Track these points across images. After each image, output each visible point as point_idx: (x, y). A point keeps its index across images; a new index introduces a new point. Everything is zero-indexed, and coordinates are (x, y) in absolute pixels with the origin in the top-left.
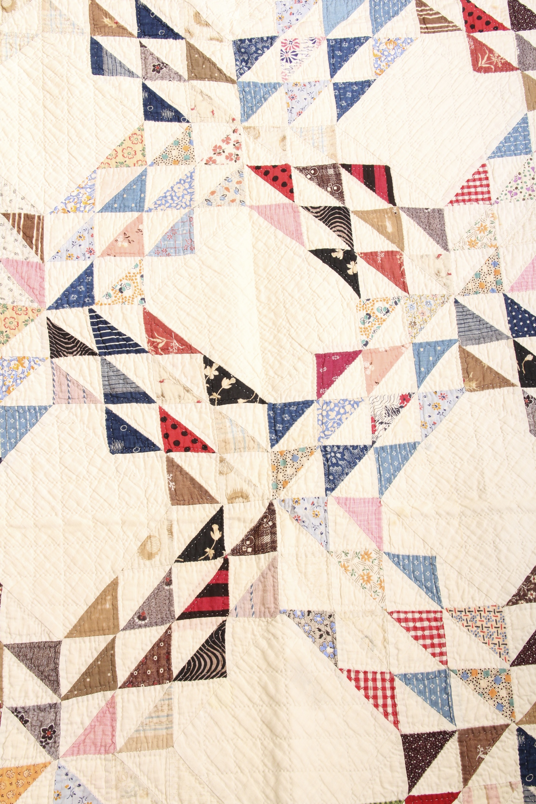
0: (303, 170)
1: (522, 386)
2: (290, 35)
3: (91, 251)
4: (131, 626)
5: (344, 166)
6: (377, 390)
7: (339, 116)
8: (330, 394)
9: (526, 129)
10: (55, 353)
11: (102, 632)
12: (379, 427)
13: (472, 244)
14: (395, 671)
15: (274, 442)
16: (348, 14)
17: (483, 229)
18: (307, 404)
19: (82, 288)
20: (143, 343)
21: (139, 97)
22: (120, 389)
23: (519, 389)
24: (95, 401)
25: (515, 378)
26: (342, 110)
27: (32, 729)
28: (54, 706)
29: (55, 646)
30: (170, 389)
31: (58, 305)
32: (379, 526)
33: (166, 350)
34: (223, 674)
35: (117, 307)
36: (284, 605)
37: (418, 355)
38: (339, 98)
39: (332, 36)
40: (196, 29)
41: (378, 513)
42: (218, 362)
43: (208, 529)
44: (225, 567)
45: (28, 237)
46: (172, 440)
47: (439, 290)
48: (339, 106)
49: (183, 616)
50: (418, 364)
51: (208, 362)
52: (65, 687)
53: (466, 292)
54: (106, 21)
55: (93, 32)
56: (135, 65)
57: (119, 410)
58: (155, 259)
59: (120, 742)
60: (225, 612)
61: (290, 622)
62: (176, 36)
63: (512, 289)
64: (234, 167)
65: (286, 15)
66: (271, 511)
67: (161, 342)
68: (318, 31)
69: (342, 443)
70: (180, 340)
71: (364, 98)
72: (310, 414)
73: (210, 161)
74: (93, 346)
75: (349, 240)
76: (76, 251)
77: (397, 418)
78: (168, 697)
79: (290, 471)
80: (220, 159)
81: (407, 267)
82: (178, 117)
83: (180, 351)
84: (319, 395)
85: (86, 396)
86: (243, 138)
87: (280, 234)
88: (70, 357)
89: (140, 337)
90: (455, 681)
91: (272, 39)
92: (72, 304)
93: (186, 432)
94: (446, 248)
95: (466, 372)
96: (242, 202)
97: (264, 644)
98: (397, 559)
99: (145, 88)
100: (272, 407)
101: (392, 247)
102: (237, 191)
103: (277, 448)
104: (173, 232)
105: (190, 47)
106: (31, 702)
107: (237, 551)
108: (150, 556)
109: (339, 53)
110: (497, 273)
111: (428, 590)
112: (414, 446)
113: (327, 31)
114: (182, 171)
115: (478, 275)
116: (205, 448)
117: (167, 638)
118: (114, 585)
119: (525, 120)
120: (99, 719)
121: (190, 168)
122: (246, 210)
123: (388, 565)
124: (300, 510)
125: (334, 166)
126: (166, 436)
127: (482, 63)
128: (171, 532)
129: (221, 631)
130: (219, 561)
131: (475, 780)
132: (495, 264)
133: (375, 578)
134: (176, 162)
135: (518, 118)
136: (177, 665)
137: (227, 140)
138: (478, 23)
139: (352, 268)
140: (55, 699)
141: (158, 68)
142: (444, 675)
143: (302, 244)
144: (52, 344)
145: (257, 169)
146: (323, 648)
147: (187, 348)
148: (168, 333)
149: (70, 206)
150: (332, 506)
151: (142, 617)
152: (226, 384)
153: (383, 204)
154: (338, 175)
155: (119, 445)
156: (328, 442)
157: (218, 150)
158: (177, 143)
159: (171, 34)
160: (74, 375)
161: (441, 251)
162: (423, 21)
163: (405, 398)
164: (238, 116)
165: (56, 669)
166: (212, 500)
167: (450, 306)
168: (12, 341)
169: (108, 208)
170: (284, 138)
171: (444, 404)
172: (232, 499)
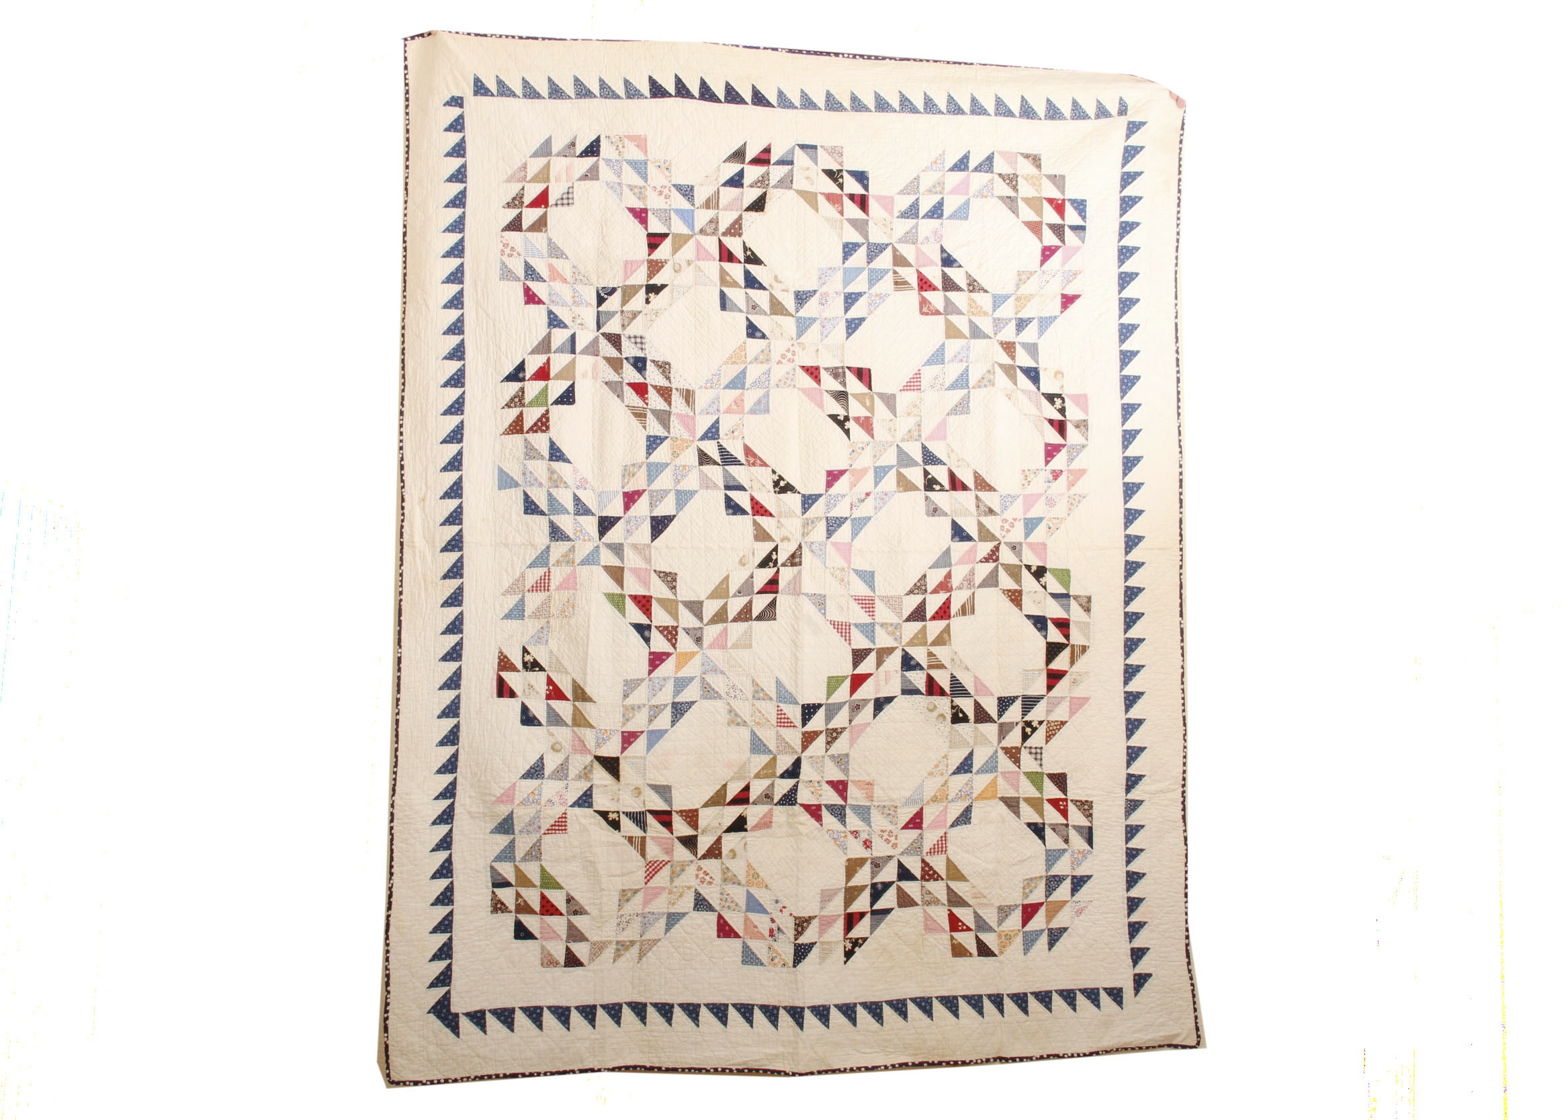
0: (826, 369)
1: (925, 490)
2: (824, 289)
3: (718, 410)
4: (735, 596)
5: (848, 368)
6: (855, 490)
7: (847, 338)
8: (832, 491)
9: (943, 350)
10: (701, 464)
11: (721, 597)
12: (854, 508)
13: (909, 414)
14: (852, 622)
15: (804, 513)
16: (856, 277)
17: (915, 406)
18: (820, 495)
19: (714, 430)
20: (743, 461)
21: (744, 324)
22: (731, 483)
23: (923, 492)
24: (719, 489)
25: (922, 487)
26: (849, 335)
27: (691, 637)
28: (701, 628)
29: (701, 603)
30: (756, 485)
31: (702, 439)
32: (850, 556)
33: (754, 464)
34: (775, 619)
35: (730, 441)
36: (803, 591)
37: (876, 472)
38: (848, 328)
39: (846, 291)
40: (775, 285)
41: (850, 550)
42: (779, 472)
43: (771, 553)
44: (778, 572)
45: (687, 402)
46: (756, 509)
47: (890, 439)
48: (847, 332)
49: (758, 593)
50: (876, 477)
51: (774, 472)
52: (706, 620)
53: (903, 440)
54: (728, 278)
55: (721, 285)
56: (742, 304)
57: (732, 494)
58: (750, 416)
59: (729, 645)
60: (777, 592)
61: (806, 598)
62: (764, 288)
63: (926, 440)
64: (792, 365)
65: (823, 277)
66: (800, 547)
67: (752, 460)
68: (839, 287)
69: (836, 515)
70: (761, 460)
71: (861, 328)
72: (821, 501)
73: (779, 362)
74: (719, 461)
75: (847, 410)
76: (711, 410)
77: (863, 504)
78: (751, 627)
79: (810, 528)
80: (784, 361)
81: (874, 426)
82: (764, 336)
83: (761, 465)
84: (827, 491)
85: (716, 486)
86: (797, 349)
87: (813, 405)
88: (708, 466)
89: (741, 457)
90: (877, 627)
91: (815, 291)
92: (709, 439)
93: (762, 507)
94: (895, 416)
95: (898, 482)
96: (794, 386)
97: (793, 607)
98: (857, 572)
99: (747, 318)
100: (804, 496)
101: (868, 414)
102: (792, 380)
103: (805, 516)
104: (759, 402)
105: (772, 295)
106: (691, 626)
107: (784, 565)
108: (744, 565)
109: (849, 301)
110: (920, 430)
111: (870, 586)
112: (870, 518)
113: (844, 288)
114: (765, 367)
115: (910, 431)
116: (771, 515)
117: (750, 602)
118: (727, 578)
119: (943, 345)
120: (721, 634)
121: (769, 366)
122: (796, 390)
123: (853, 574)
124: (813, 547)
125: (843, 368)
126: (753, 508)
127: (925, 310)
128: (753, 554)
129: (775, 599)
130: (776, 569)
131: (881, 668)
132: (919, 425)
133: (846, 580)
134: (762, 363)
135: (940, 343)
136: (755, 613)
137: (788, 350)
138: (925, 286)
139: (847, 425)
140: (701, 626)
141: (754, 307)
142: (873, 625)
143: (823, 411)
144: (700, 459)
145: (803, 367)
146: (820, 610)
147: (764, 464)
148: (755, 455)
149: (709, 385)
150: (829, 546)
151: (739, 592)
152: (782, 484)
153: (866, 390)
154: (844, 373)
155: (731, 511)
156: (829, 515)
157: (783, 356)
158: (762, 351)
159: (762, 287)
160: (710, 475)
161: (893, 417)
162: (896, 283)
163: (868, 494)
164: (795, 337)
165: (701, 613)
166: (773, 540)
167: (894, 448)
168: (681, 456)
169: (727, 387)
170: (818, 350)
171: (886, 498)
172: (782, 540)
